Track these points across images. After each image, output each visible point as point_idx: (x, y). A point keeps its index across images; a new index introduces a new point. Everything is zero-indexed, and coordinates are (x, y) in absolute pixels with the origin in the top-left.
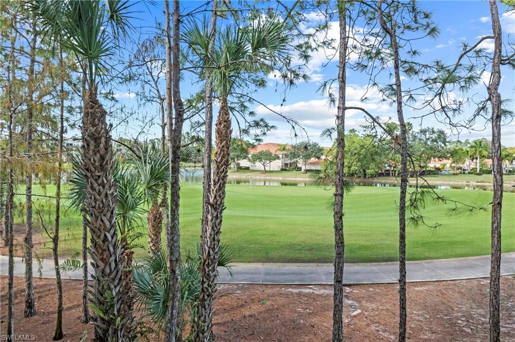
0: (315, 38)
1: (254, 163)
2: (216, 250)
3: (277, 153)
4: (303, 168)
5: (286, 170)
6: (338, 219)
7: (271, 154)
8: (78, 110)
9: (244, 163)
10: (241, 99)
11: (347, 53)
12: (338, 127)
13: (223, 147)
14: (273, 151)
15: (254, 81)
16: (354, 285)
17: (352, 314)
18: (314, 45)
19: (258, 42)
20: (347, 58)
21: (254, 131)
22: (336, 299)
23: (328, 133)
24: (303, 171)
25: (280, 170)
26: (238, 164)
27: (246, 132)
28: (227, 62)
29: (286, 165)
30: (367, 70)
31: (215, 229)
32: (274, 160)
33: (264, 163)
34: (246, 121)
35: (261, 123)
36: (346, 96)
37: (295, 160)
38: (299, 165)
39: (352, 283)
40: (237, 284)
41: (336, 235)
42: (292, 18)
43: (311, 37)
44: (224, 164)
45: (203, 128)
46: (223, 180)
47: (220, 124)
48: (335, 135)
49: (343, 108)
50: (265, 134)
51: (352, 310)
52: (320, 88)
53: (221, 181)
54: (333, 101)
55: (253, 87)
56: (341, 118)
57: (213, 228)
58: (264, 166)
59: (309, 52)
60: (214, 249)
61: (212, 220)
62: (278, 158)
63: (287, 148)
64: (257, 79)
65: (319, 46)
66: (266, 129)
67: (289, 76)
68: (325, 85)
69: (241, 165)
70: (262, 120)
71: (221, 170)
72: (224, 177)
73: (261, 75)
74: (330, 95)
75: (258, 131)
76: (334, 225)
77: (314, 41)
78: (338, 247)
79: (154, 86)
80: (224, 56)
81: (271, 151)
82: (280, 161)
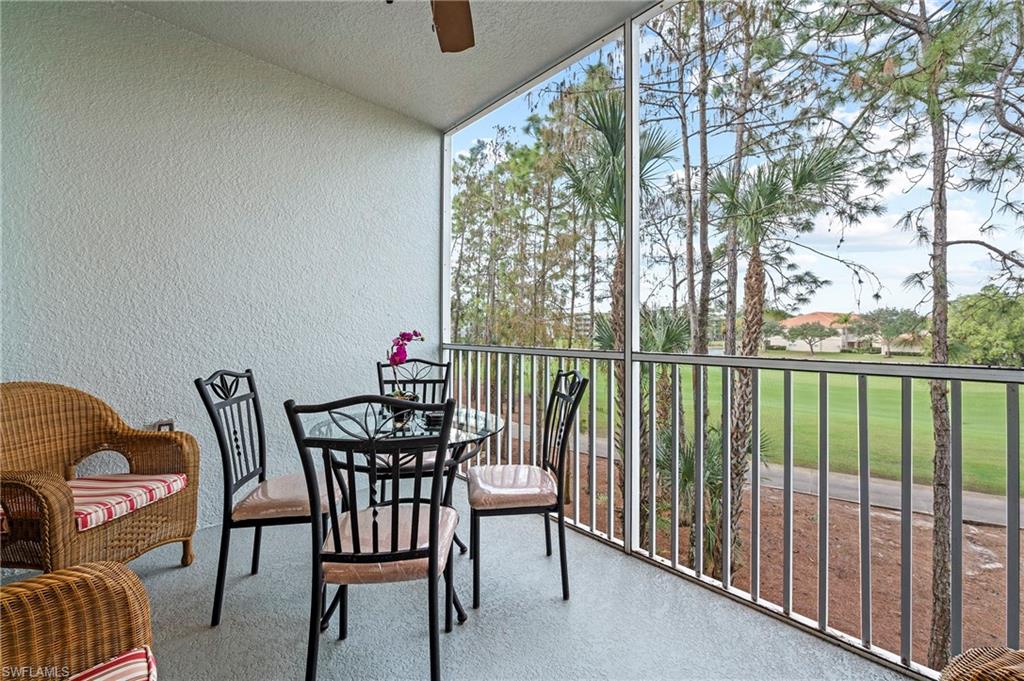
0: (896, 154)
1: (793, 341)
2: (747, 423)
3: (834, 326)
4: (884, 349)
5: (850, 352)
6: (939, 397)
7: (823, 328)
8: (582, 278)
9: (776, 341)
10: (776, 249)
11: (946, 170)
12: (934, 269)
13: (755, 303)
14: (826, 324)
15: (795, 225)
16: (989, 525)
17: (983, 567)
18: (893, 165)
19: (801, 179)
20: (947, 175)
21: (794, 290)
22: (938, 509)
23: (917, 279)
24: (883, 353)
25: (838, 351)
26: (767, 343)
27: (784, 290)
28: (760, 207)
29: (851, 344)
30: (992, 185)
31: (745, 397)
32: (829, 336)
33: (810, 341)
34: (783, 276)
35: (807, 278)
36: (947, 226)
37: (867, 337)
38: (875, 345)
39: (984, 521)
40: (771, 489)
41: (935, 418)
42: (853, 138)
43: (889, 154)
44: (757, 323)
45: (725, 288)
46: (755, 342)
47: (751, 277)
48: (929, 281)
49: (941, 244)
50: (812, 292)
51: (982, 560)
52: (901, 221)
53: (752, 342)
54: (924, 235)
55: (792, 232)
56: (939, 259)
57: (742, 396)
58: (811, 346)
59: (886, 175)
60: (743, 421)
61: (741, 387)
62: (836, 334)
63: (852, 318)
64: (799, 222)
65: (902, 164)
66: (814, 286)
67: (848, 212)
68: (909, 216)
69: (772, 344)
70: (807, 274)
71: (753, 329)
72: (756, 338)
73: (805, 216)
74: (920, 229)
75: (802, 289)
76: (931, 405)
77: (894, 158)
78: (939, 436)
79: (664, 245)
80: (755, 201)
81: (821, 323)
82: (840, 338)
